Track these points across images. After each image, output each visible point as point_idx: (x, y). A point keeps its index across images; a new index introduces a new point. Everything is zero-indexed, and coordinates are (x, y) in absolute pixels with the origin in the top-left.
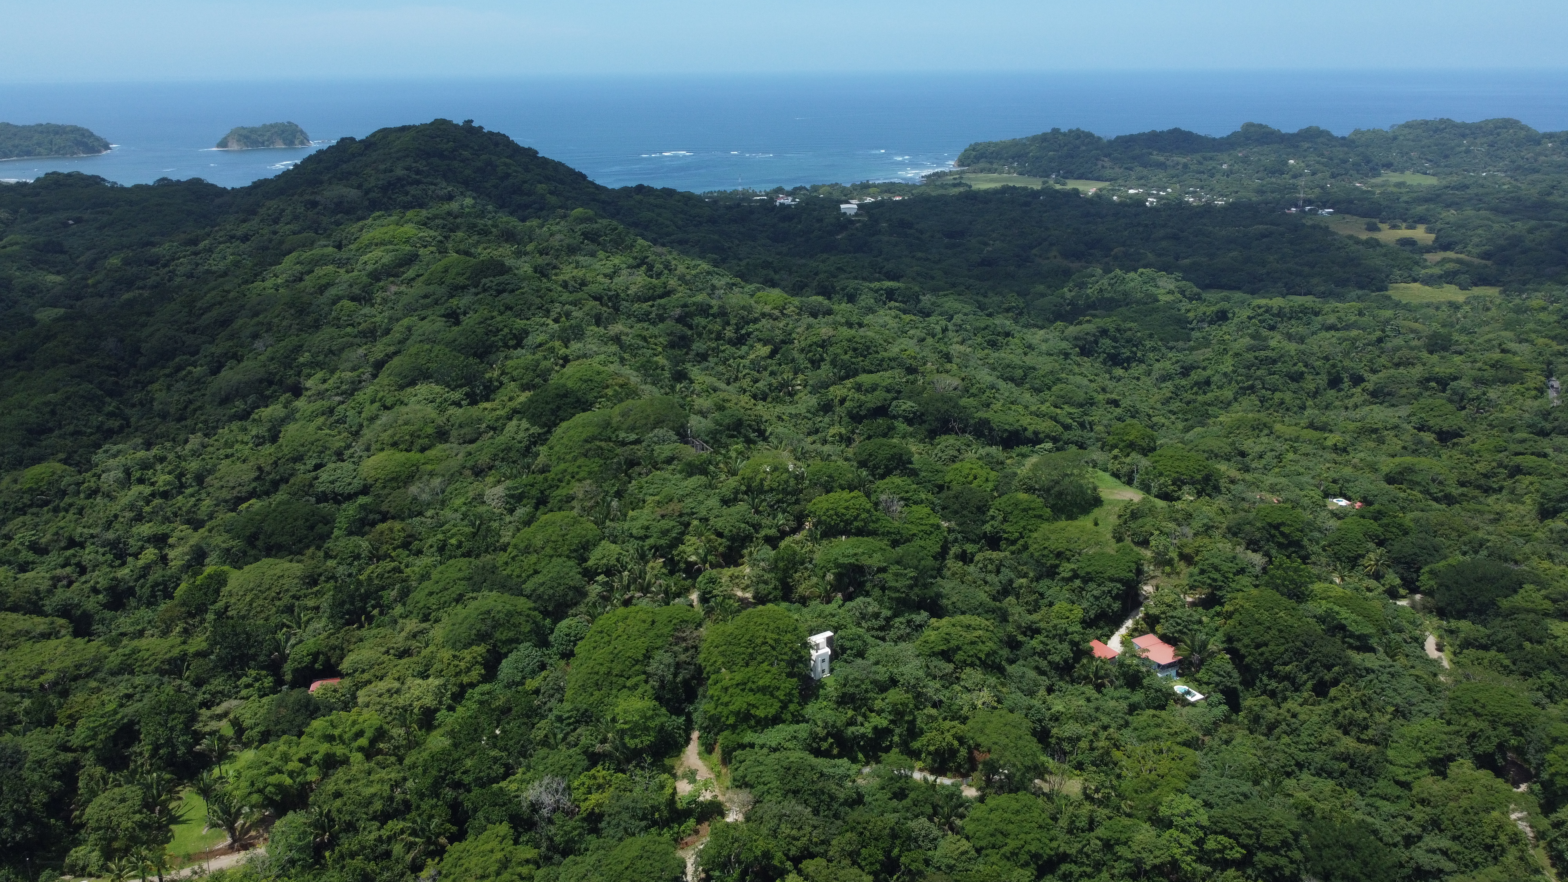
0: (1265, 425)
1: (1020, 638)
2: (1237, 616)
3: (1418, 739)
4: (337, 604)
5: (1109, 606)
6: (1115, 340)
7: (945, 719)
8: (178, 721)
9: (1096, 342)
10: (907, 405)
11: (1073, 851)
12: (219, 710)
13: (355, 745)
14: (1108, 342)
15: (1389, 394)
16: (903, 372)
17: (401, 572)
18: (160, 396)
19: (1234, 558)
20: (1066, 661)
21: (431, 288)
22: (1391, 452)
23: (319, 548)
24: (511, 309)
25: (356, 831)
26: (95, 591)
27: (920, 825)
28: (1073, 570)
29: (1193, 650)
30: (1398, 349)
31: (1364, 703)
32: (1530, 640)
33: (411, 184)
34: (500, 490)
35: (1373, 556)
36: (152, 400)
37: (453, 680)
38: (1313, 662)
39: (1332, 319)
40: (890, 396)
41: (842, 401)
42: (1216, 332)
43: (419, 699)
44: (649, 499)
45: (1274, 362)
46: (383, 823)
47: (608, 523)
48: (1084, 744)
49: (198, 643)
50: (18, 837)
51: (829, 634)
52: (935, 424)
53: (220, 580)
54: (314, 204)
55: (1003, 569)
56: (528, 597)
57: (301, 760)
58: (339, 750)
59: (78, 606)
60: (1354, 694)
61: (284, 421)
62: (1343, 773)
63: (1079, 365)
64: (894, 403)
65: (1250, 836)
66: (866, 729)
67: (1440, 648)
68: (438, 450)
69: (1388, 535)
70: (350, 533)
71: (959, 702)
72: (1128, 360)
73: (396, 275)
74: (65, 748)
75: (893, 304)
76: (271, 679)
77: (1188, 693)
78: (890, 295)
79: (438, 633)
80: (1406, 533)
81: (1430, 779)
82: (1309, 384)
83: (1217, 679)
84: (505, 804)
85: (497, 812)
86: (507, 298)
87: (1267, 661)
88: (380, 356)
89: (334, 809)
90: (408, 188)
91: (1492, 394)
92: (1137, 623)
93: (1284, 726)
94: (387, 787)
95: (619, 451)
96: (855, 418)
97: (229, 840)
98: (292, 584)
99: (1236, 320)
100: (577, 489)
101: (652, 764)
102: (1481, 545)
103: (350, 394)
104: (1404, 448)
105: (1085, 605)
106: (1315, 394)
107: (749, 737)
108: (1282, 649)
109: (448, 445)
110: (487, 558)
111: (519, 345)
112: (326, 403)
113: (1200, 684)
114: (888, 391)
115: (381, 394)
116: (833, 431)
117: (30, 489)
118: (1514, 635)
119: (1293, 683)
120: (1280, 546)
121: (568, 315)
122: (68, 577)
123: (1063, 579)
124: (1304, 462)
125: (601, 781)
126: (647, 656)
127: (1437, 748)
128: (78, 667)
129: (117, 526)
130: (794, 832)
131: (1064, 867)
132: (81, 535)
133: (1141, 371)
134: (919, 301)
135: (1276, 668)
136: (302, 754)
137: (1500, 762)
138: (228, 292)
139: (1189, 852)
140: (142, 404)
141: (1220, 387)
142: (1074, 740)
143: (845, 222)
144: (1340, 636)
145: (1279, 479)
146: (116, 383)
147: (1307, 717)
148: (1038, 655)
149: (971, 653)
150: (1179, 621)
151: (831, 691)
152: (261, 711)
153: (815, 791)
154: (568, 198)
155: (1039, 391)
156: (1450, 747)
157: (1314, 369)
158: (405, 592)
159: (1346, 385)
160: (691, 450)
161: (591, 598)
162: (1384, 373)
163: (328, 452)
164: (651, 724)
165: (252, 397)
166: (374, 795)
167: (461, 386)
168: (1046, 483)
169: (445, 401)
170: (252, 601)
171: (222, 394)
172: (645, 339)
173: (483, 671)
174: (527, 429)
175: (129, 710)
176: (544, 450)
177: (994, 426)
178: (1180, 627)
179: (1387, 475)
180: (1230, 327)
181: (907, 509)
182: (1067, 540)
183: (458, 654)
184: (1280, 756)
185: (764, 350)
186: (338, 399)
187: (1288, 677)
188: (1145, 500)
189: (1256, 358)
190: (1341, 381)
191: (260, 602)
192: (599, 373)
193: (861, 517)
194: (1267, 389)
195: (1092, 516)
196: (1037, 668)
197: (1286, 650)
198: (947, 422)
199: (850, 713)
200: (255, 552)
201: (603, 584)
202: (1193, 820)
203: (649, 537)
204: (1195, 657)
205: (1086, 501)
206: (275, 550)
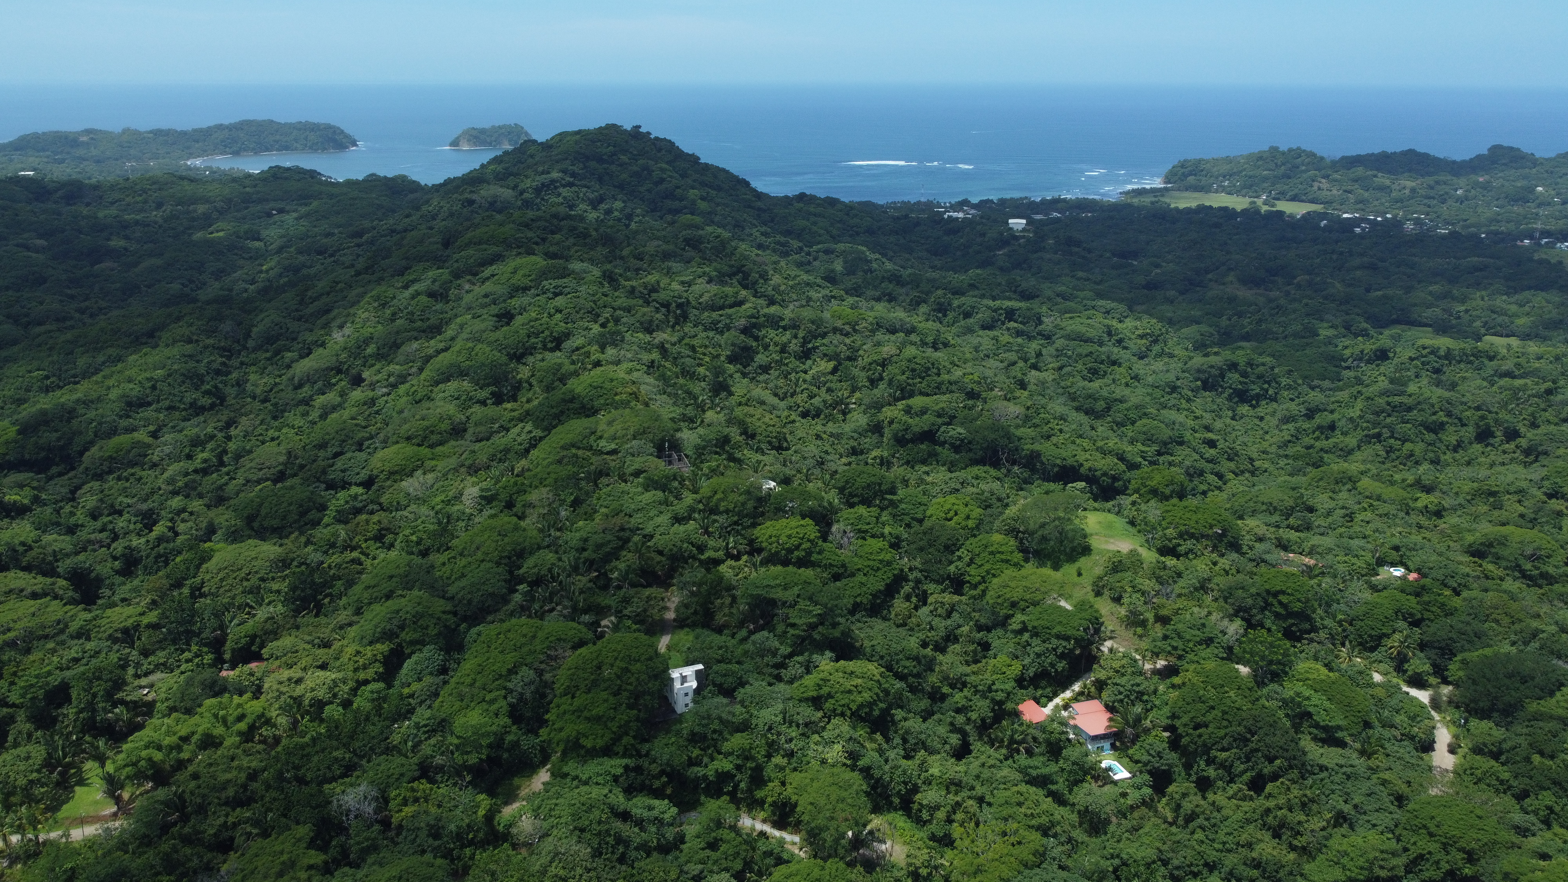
0: (1350, 479)
1: (946, 690)
2: (1184, 690)
4: (293, 588)
5: (1052, 665)
6: (1244, 375)
7: (793, 771)
8: (99, 688)
9: (1222, 376)
10: (956, 431)
13: (235, 728)
14: (1237, 376)
15: (1546, 453)
16: (962, 396)
17: (361, 564)
18: (252, 377)
19: (1204, 625)
20: (983, 720)
22: (1503, 519)
23: (302, 533)
24: (561, 312)
25: (205, 815)
26: (115, 558)
28: (1023, 622)
29: (1127, 723)
31: (1304, 805)
32: (1542, 754)
33: (564, 186)
34: (477, 491)
35: (1399, 637)
37: (351, 675)
38: (1256, 751)
39: (1509, 365)
40: (940, 421)
41: (891, 423)
42: (1369, 371)
43: (313, 690)
44: (603, 510)
45: (1409, 409)
46: (234, 810)
47: (552, 532)
48: (941, 815)
51: (700, 667)
52: (980, 453)
53: (205, 558)
54: (471, 202)
55: (954, 614)
56: (449, 600)
57: (181, 738)
58: (219, 731)
59: (90, 570)
61: (334, 408)
63: (1189, 400)
64: (943, 428)
66: (710, 771)
67: (1451, 750)
68: (449, 446)
69: (1427, 615)
70: (339, 521)
71: (811, 754)
72: (1258, 397)
73: (475, 274)
75: (1012, 324)
76: (211, 656)
78: (1010, 315)
80: (1449, 614)
82: (1450, 436)
83: (1145, 758)
84: (318, 806)
85: (308, 813)
86: (560, 301)
87: (1204, 745)
88: (431, 351)
89: (188, 791)
90: (561, 190)
92: (1085, 686)
93: (1200, 821)
94: (243, 776)
95: (594, 459)
96: (900, 441)
97: (114, 808)
98: (262, 566)
99: (1396, 361)
100: (534, 496)
101: (470, 783)
103: (394, 386)
104: (1522, 516)
105: (1027, 661)
106: (1457, 447)
107: (572, 766)
108: (1222, 732)
109: (460, 442)
111: (558, 348)
112: (372, 394)
113: (1132, 762)
114: (939, 416)
116: (874, 453)
117: (110, 457)
118: (1525, 744)
119: (1230, 774)
120: (1277, 615)
121: (617, 321)
122: (101, 541)
123: (1013, 631)
124: (1378, 524)
125: (419, 794)
126: (513, 670)
127: (1362, 868)
128: (43, 627)
129: (156, 497)
133: (1270, 410)
134: (1040, 322)
135: (1213, 753)
136: (183, 733)
140: (238, 384)
141: (1344, 434)
142: (933, 809)
143: (1013, 237)
144: (1305, 724)
145: (1327, 541)
146: (223, 364)
147: (1231, 813)
148: (958, 711)
149: (843, 702)
150: (1122, 689)
151: (686, 728)
152: (175, 687)
153: (600, 831)
154: (718, 205)
155: (1120, 425)
156: (1382, 867)
157: (1460, 419)
158: (350, 583)
159: (1497, 439)
160: (661, 464)
161: (511, 607)
162: (1543, 429)
163: (350, 442)
164: (484, 742)
165: (320, 384)
166: (229, 781)
167: (488, 385)
168: (1032, 526)
169: (471, 399)
170: (222, 580)
171: (296, 380)
172: (693, 348)
173: (381, 670)
174: (530, 432)
175: (68, 674)
176: (534, 453)
177: (1044, 460)
178: (1121, 697)
179: (1470, 546)
180: (1387, 368)
181: (860, 542)
182: (1026, 589)
183: (361, 649)
184: (1189, 853)
185: (827, 366)
186: (385, 390)
187: (1222, 765)
188: (1133, 553)
189: (1389, 404)
190: (1492, 435)
191: (230, 581)
192: (612, 380)
193: (803, 546)
194: (1396, 439)
195: (1077, 565)
196: (952, 724)
197: (1226, 735)
198: (995, 452)
199: (696, 752)
200: (248, 532)
201: (525, 594)
203: (586, 549)
204: (1130, 731)
205: (1073, 549)
206: (269, 532)
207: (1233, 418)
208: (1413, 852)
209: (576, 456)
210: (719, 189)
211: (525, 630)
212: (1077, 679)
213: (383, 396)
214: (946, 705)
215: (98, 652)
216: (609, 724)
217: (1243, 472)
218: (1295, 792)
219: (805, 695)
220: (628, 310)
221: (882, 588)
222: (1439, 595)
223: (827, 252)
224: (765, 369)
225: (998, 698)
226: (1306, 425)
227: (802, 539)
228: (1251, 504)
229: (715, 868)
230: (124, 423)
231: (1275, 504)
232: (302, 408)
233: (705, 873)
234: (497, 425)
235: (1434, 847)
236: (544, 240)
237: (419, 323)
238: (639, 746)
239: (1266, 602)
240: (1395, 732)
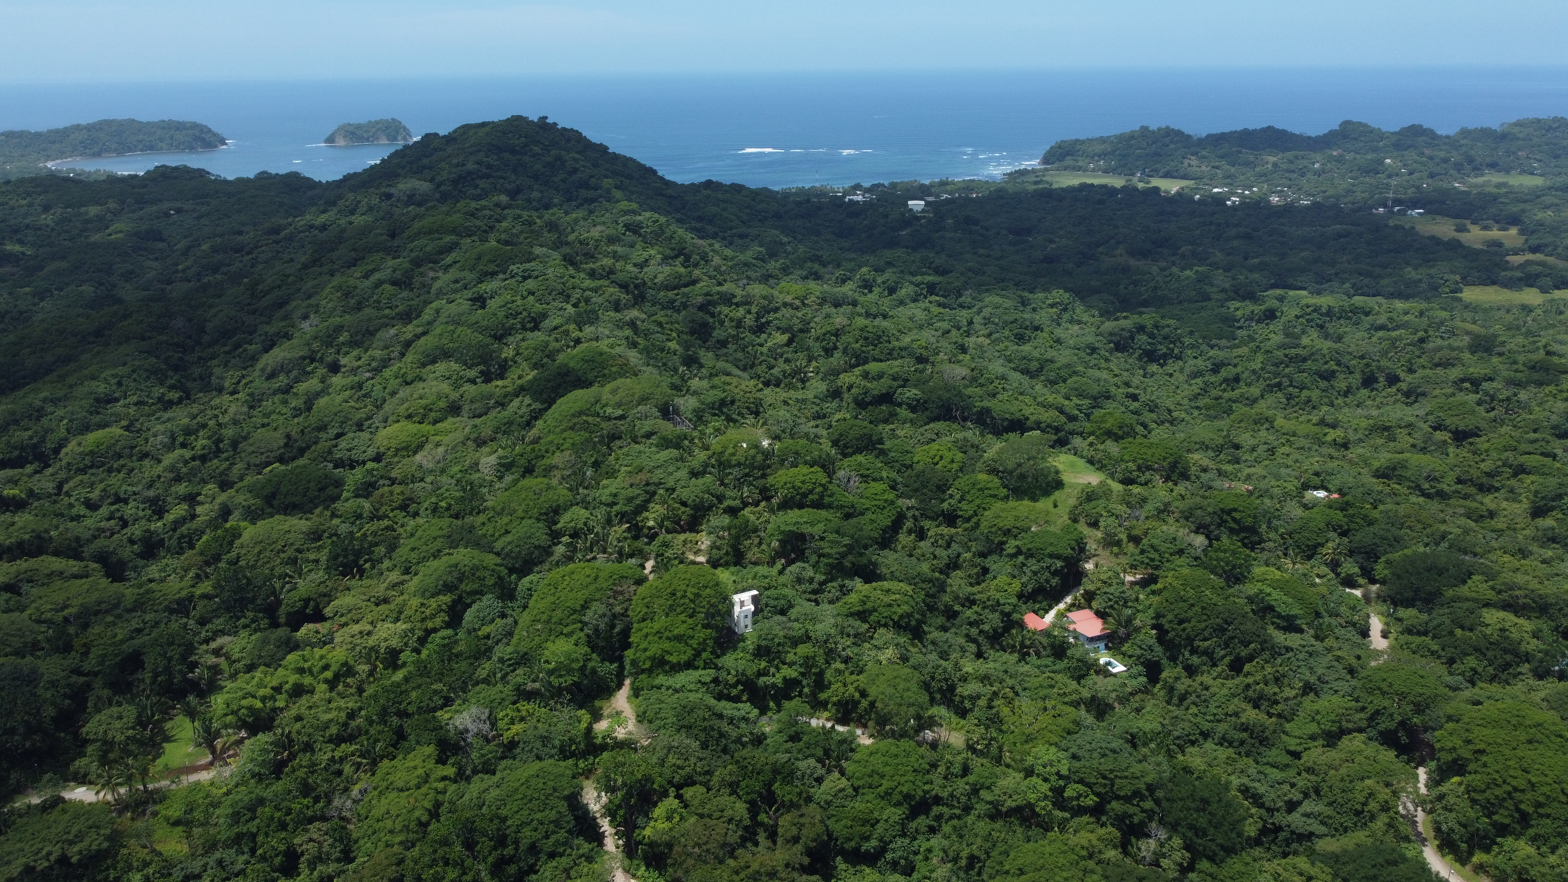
0: (1267, 419)
1: (957, 608)
2: (1165, 594)
3: (1318, 712)
4: (334, 558)
5: (1047, 581)
6: (1152, 336)
7: (852, 673)
8: (175, 652)
9: (1132, 338)
10: (911, 393)
11: (945, 794)
12: (213, 645)
13: (322, 677)
14: (1145, 337)
15: (1424, 394)
16: (912, 361)
17: (394, 530)
18: (217, 371)
19: (1177, 539)
20: (995, 630)
21: (463, 274)
22: (1398, 448)
23: (327, 508)
24: (533, 294)
25: (313, 751)
26: (132, 542)
27: (807, 765)
28: (1017, 547)
29: (1119, 623)
30: (1440, 349)
31: (1277, 680)
32: (1462, 628)
33: (481, 178)
34: (493, 459)
35: (1332, 545)
36: (211, 374)
37: (419, 625)
38: (1233, 638)
39: (1382, 320)
40: (895, 384)
41: (850, 388)
42: (1260, 330)
43: (386, 640)
44: (623, 469)
46: (338, 745)
47: (581, 490)
48: (982, 702)
49: (205, 587)
50: (28, 744)
51: (755, 592)
52: (937, 411)
53: (236, 534)
54: (389, 196)
55: (953, 544)
56: (498, 554)
57: (273, 688)
58: (307, 680)
59: (114, 553)
61: (318, 395)
62: (1242, 743)
63: (1107, 360)
64: (899, 390)
65: (1105, 786)
66: (778, 680)
67: (1385, 635)
68: (449, 423)
69: (1352, 526)
70: (357, 496)
71: (865, 658)
72: (1165, 356)
73: (436, 262)
74: (78, 672)
75: (934, 298)
76: (266, 621)
77: (1109, 664)
78: (931, 289)
79: (414, 583)
80: (1371, 523)
81: (1320, 750)
82: (1341, 383)
83: (1139, 652)
84: (435, 729)
85: (426, 736)
86: (530, 284)
87: (1188, 637)
88: (409, 336)
89: (294, 731)
90: (478, 182)
91: (1523, 396)
92: (1076, 598)
93: (1193, 698)
94: (343, 715)
95: (603, 425)
96: (861, 404)
97: (210, 758)
98: (297, 539)
99: (1283, 319)
100: (557, 459)
101: (570, 701)
102: (1443, 537)
103: (377, 371)
104: (1414, 446)
105: (1024, 579)
106: (1346, 394)
107: (661, 679)
108: (1203, 625)
109: (458, 419)
110: (469, 520)
111: (536, 328)
112: (356, 379)
113: (1125, 657)
114: (894, 379)
115: (404, 371)
116: (838, 416)
117: (91, 452)
118: (1447, 622)
119: (1212, 659)
120: (1232, 531)
121: (587, 301)
122: (110, 529)
123: (1008, 555)
124: (1297, 455)
125: (524, 713)
126: (585, 607)
127: (1334, 722)
128: (99, 603)
129: (159, 485)
130: (679, 762)
131: (936, 810)
132: (125, 492)
133: (1177, 367)
134: (960, 295)
135: (1197, 643)
136: (275, 683)
137: (1404, 739)
138: (288, 276)
139: (1046, 797)
140: (201, 378)
141: (1248, 385)
142: (975, 699)
143: (913, 218)
144: (1268, 616)
145: (1258, 470)
146: (181, 359)
147: (1218, 690)
148: (971, 624)
149: (885, 614)
150: (1109, 597)
151: (750, 644)
152: (249, 647)
154: (632, 193)
155: (1053, 383)
156: (1348, 721)
157: (1348, 367)
158: (392, 548)
159: (1381, 384)
160: (669, 426)
161: (556, 557)
162: (1420, 373)
163: (349, 423)
164: (576, 666)
165: (295, 373)
166: (331, 720)
167: (478, 364)
168: (1010, 465)
169: (461, 378)
170: (260, 553)
171: (269, 370)
172: (660, 324)
173: (447, 619)
174: (529, 405)
175: (137, 642)
176: (539, 424)
177: (994, 415)
178: (1111, 603)
179: (1377, 470)
180: (1277, 325)
181: (864, 485)
182: (1017, 518)
183: (425, 602)
184: (1186, 725)
185: (782, 338)
186: (368, 375)
187: (1206, 653)
188: (1102, 484)
189: (1286, 356)
190: (1376, 380)
191: (267, 553)
192: (601, 354)
193: (816, 490)
194: (1295, 387)
195: (1052, 498)
196: (967, 636)
197: (1206, 627)
198: (949, 410)
199: (764, 664)
200: (270, 510)
201: (568, 545)
202: (1054, 770)
203: (616, 504)
204: (1122, 631)
205: (1048, 484)
206: (290, 509)
207: (1144, 376)
208: (1370, 710)
209: (586, 422)
210: (630, 177)
211: (588, 571)
212: (1067, 593)
213: (368, 380)
214: (959, 620)
215: (157, 623)
216: (690, 642)
217: (1163, 423)
218: (1269, 669)
219: (850, 611)
220: (595, 290)
221: (889, 525)
222: (1360, 509)
223: (742, 236)
224: (723, 344)
225: (1005, 611)
226: (1213, 379)
227: (814, 484)
230: (96, 419)
231: (1206, 443)
232: (279, 397)
233: (792, 760)
234: (492, 401)
236: (492, 228)
237: (387, 311)
238: (715, 660)
239: (1221, 519)
240: (1339, 620)
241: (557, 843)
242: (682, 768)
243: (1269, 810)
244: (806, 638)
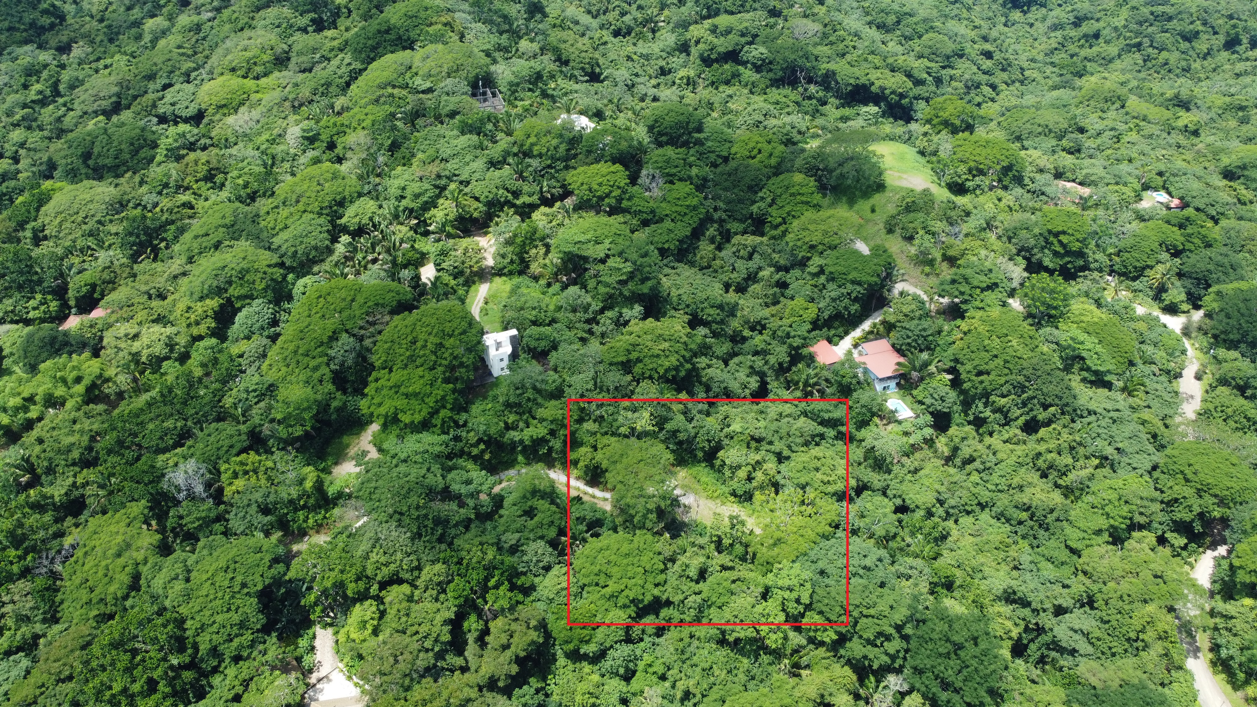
0: (1119, 98)
1: (746, 333)
2: (968, 338)
4: (130, 233)
5: (846, 308)
10: (758, 51)
11: (676, 600)
16: (764, 14)
17: (192, 207)
20: (780, 364)
23: (136, 173)
25: (55, 475)
27: (536, 550)
28: (821, 266)
29: (913, 367)
31: (1072, 448)
34: (301, 129)
35: (1162, 268)
37: (185, 330)
38: (1031, 398)
40: (743, 40)
41: (697, 42)
43: (149, 347)
44: (420, 155)
46: (81, 470)
47: (372, 179)
51: (514, 332)
52: (780, 73)
53: (45, 199)
55: (756, 256)
56: (274, 251)
57: (24, 399)
58: (60, 391)
60: (1065, 436)
61: (164, 33)
62: (1020, 523)
64: (746, 48)
67: (1199, 377)
68: (274, 78)
69: (1188, 246)
70: (170, 160)
76: (56, 303)
80: (1208, 245)
81: (1104, 549)
82: (1202, 46)
83: (928, 401)
85: (139, 491)
87: (985, 390)
89: (34, 455)
92: (874, 326)
93: (977, 464)
94: (86, 438)
95: (411, 98)
98: (98, 209)
105: (822, 305)
106: (1207, 55)
107: (391, 441)
108: (1003, 380)
109: (284, 73)
113: (916, 402)
114: (743, 35)
115: (236, 15)
116: (682, 73)
119: (1006, 417)
123: (811, 273)
125: (248, 467)
126: (334, 337)
130: (385, 558)
133: (1039, 16)
135: (992, 398)
136: (26, 394)
137: (1198, 529)
141: (1107, 42)
142: (735, 468)
144: (1077, 366)
145: (1098, 166)
147: (1005, 457)
148: (756, 353)
149: (651, 366)
150: (910, 334)
151: (502, 392)
152: (19, 341)
153: (418, 516)
155: (908, 39)
156: (1141, 514)
157: (1213, 28)
158: (182, 229)
159: (1243, 47)
160: (476, 104)
161: (335, 258)
163: (177, 73)
164: (308, 414)
166: (72, 444)
167: (309, 11)
168: (831, 163)
169: (291, 26)
170: (60, 224)
173: (213, 325)
174: (349, 64)
176: (354, 88)
177: (839, 79)
178: (909, 341)
179: (1225, 167)
181: (668, 186)
182: (825, 232)
183: (192, 305)
184: (965, 493)
186: (210, 15)
187: (999, 410)
188: (925, 191)
189: (1152, 13)
190: (1239, 42)
191: (68, 225)
192: (426, 9)
193: (613, 194)
194: (1154, 48)
195: (872, 201)
196: (751, 367)
197: (1006, 382)
198: (794, 71)
199: (512, 418)
200: (84, 171)
201: (348, 245)
202: (794, 595)
203: (404, 198)
204: (915, 374)
205: (869, 186)
206: (98, 174)
207: (1005, 25)
208: (1169, 496)
209: (392, 95)
212: (867, 319)
213: (209, 20)
214: (746, 346)
216: (427, 400)
217: (1014, 82)
219: (615, 360)
221: (688, 234)
222: (1202, 227)
225: (795, 345)
226: (1073, 33)
227: (612, 186)
228: (1028, 125)
229: (531, 536)
231: (1051, 127)
232: (134, 31)
233: (522, 541)
234: (318, 56)
235: (1188, 492)
238: (456, 417)
239: (1047, 241)
240: (1154, 368)
241: (241, 647)
242: (386, 565)
243: (1035, 611)
244: (557, 394)
